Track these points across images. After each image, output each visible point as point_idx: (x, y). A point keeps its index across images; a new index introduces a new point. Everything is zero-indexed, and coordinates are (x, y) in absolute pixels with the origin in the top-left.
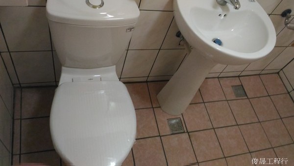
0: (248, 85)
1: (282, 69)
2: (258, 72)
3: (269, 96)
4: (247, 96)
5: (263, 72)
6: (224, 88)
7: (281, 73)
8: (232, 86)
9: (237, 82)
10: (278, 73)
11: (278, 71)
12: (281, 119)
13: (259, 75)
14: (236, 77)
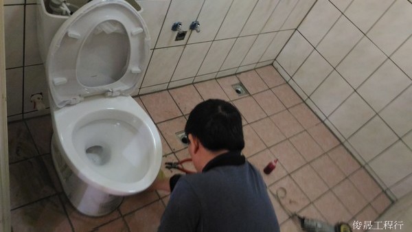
0: (247, 81)
1: (275, 60)
2: (252, 67)
3: (270, 89)
4: (249, 93)
5: (259, 65)
6: (224, 89)
7: (276, 64)
8: (232, 86)
9: (235, 80)
10: (272, 64)
11: (271, 62)
12: (287, 109)
13: (255, 69)
14: (234, 75)
